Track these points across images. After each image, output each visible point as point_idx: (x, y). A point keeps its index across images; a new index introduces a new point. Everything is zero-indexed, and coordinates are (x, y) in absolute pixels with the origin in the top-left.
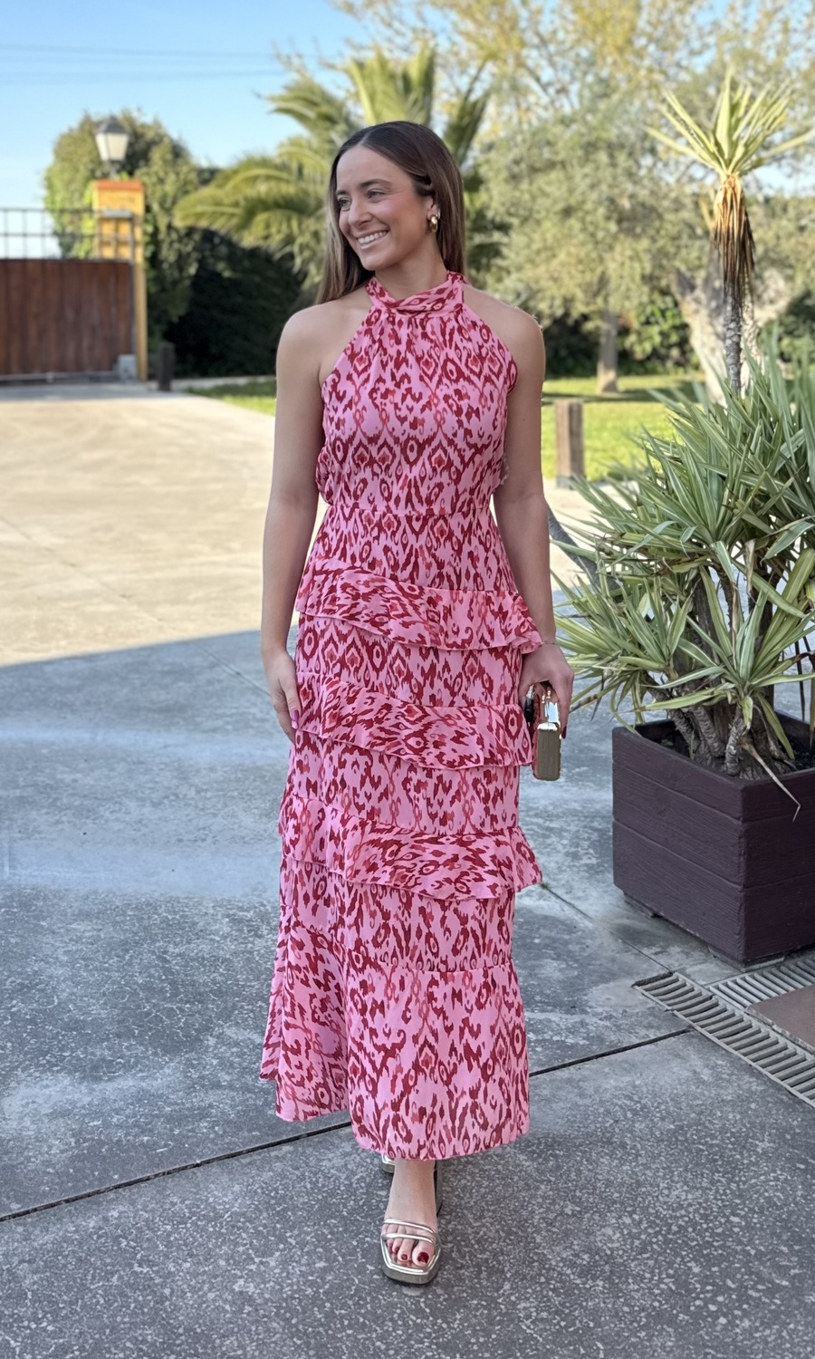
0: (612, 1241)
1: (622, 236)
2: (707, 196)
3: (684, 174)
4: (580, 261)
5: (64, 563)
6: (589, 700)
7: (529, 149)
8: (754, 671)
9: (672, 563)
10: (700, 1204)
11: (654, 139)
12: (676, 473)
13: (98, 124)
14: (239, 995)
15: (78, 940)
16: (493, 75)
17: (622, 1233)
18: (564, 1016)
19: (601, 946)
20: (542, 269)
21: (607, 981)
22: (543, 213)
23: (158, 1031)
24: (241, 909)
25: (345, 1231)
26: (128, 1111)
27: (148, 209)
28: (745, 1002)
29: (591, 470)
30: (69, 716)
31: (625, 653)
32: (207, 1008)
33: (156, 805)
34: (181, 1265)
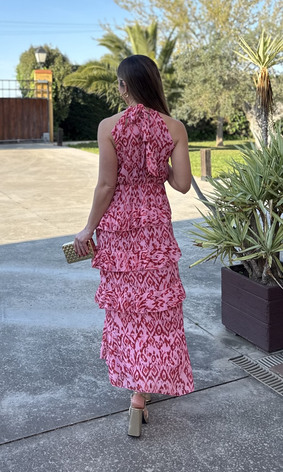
0: (221, 452)
1: (225, 90)
2: (255, 75)
3: (247, 67)
4: (210, 99)
5: (23, 208)
6: (213, 257)
7: (191, 59)
8: (272, 247)
9: (243, 208)
10: (253, 439)
11: (236, 54)
12: (244, 175)
13: (36, 50)
14: (87, 364)
15: (29, 344)
16: (178, 32)
17: (225, 449)
18: (204, 371)
19: (217, 346)
20: (196, 101)
21: (220, 358)
22: (196, 81)
23: (58, 377)
24: (87, 332)
25: (125, 449)
26: (47, 406)
27: (54, 80)
28: (269, 366)
29: (214, 174)
30: (25, 263)
31: (226, 240)
32: (75, 368)
33: (57, 295)
34: (66, 461)
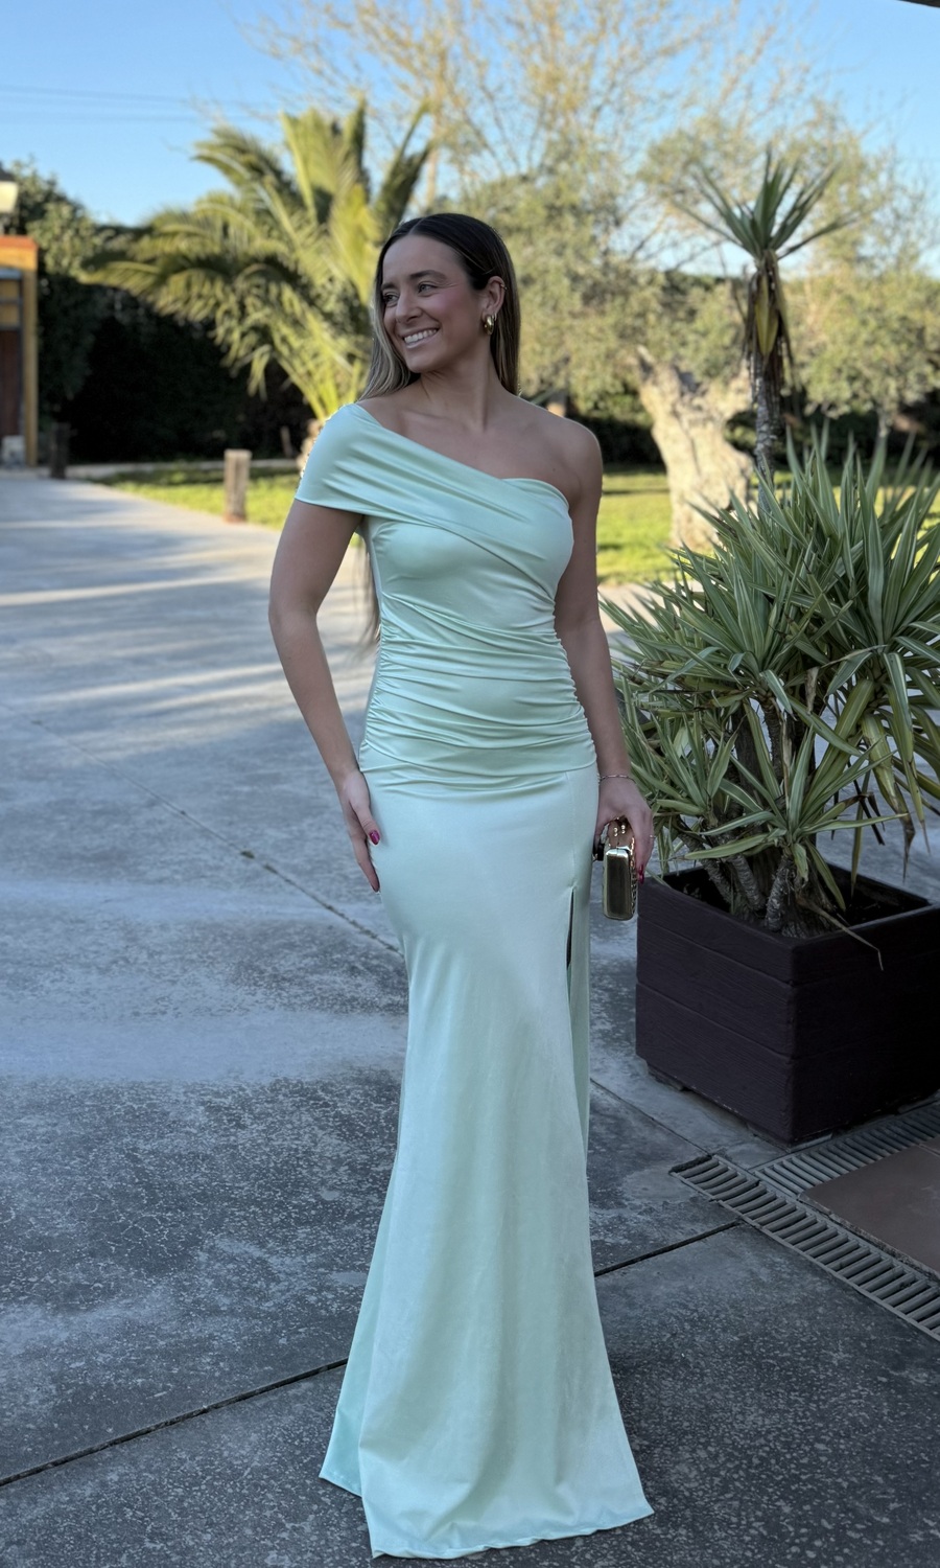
0: (688, 1480)
10: (779, 1430)
14: (227, 1199)
15: (31, 1138)
17: (698, 1469)
18: (600, 1211)
19: (629, 1125)
21: (641, 1168)
23: (139, 1246)
24: (217, 1094)
26: (114, 1348)
28: (796, 1188)
32: (193, 1217)
33: (104, 971)
34: (199, 1537)
